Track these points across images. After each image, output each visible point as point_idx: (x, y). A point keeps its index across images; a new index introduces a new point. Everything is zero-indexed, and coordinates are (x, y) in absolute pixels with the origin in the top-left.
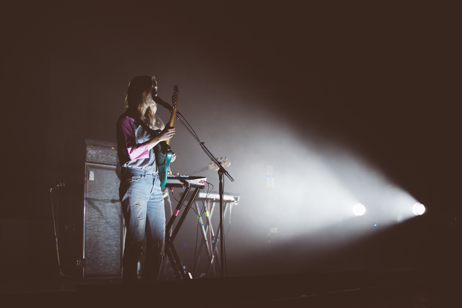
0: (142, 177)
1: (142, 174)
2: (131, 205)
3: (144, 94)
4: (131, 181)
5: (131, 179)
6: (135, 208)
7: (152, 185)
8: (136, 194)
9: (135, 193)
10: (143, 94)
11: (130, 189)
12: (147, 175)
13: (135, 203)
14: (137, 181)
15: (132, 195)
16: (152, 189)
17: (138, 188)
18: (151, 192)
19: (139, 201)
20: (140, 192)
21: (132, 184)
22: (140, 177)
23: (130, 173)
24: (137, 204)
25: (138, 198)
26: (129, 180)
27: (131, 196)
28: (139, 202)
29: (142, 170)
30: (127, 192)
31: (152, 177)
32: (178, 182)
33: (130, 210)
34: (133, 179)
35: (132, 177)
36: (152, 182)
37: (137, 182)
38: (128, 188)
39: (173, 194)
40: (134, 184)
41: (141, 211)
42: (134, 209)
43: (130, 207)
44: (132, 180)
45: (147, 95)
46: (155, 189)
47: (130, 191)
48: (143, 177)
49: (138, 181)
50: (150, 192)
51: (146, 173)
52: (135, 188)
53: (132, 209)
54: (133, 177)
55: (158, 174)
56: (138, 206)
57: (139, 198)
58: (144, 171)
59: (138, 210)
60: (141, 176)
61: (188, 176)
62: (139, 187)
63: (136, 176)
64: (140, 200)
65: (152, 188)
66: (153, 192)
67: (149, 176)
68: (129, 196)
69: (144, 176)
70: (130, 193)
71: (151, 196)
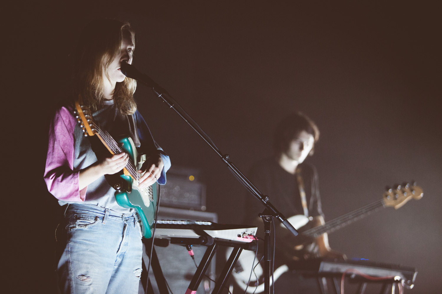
0: (97, 222)
1: (98, 215)
2: (73, 276)
3: (105, 58)
4: (75, 229)
5: (74, 225)
6: (79, 282)
7: (122, 238)
8: (82, 255)
9: (81, 252)
10: (103, 59)
11: (71, 244)
12: (110, 217)
13: (79, 273)
14: (86, 228)
15: (75, 256)
16: (120, 245)
17: (87, 242)
18: (117, 252)
19: (88, 268)
20: (91, 251)
21: (75, 234)
22: (92, 221)
23: (74, 213)
24: (83, 275)
25: (86, 263)
26: (72, 226)
27: (72, 258)
28: (88, 270)
29: (98, 208)
30: (65, 250)
31: (120, 222)
32: (191, 234)
33: (70, 287)
34: (79, 225)
35: (76, 221)
36: (121, 232)
37: (86, 231)
38: (68, 243)
39: (193, 258)
40: (78, 235)
41: (92, 289)
42: (77, 284)
43: (70, 280)
44: (76, 227)
45: (110, 61)
46: (126, 245)
47: (71, 248)
48: (99, 221)
49: (88, 230)
50: (117, 250)
51: (107, 213)
52: (80, 243)
53: (73, 284)
54: (78, 221)
55: (135, 215)
56: (85, 278)
57: (89, 263)
58: (103, 210)
59: (84, 287)
60: (96, 218)
61: (209, 224)
62: (89, 241)
63: (84, 218)
64: (89, 266)
65: (121, 243)
66: (123, 251)
67: (115, 218)
68: (69, 259)
69: (103, 219)
70: (71, 252)
71: (118, 258)
